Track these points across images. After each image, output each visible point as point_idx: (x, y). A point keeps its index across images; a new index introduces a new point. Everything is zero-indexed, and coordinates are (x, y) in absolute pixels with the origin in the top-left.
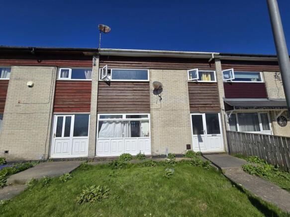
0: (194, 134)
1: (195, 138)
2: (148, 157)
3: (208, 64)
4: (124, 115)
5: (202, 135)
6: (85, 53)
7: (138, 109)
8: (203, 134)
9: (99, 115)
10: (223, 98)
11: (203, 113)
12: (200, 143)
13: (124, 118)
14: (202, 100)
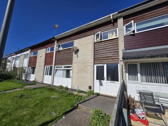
0: (97, 79)
1: (97, 82)
2: (70, 89)
3: (112, 24)
4: (63, 66)
5: (102, 81)
6: (52, 40)
7: (68, 63)
8: (104, 80)
9: (55, 66)
10: (123, 50)
11: (105, 64)
12: (100, 86)
13: (63, 68)
14: (104, 54)
